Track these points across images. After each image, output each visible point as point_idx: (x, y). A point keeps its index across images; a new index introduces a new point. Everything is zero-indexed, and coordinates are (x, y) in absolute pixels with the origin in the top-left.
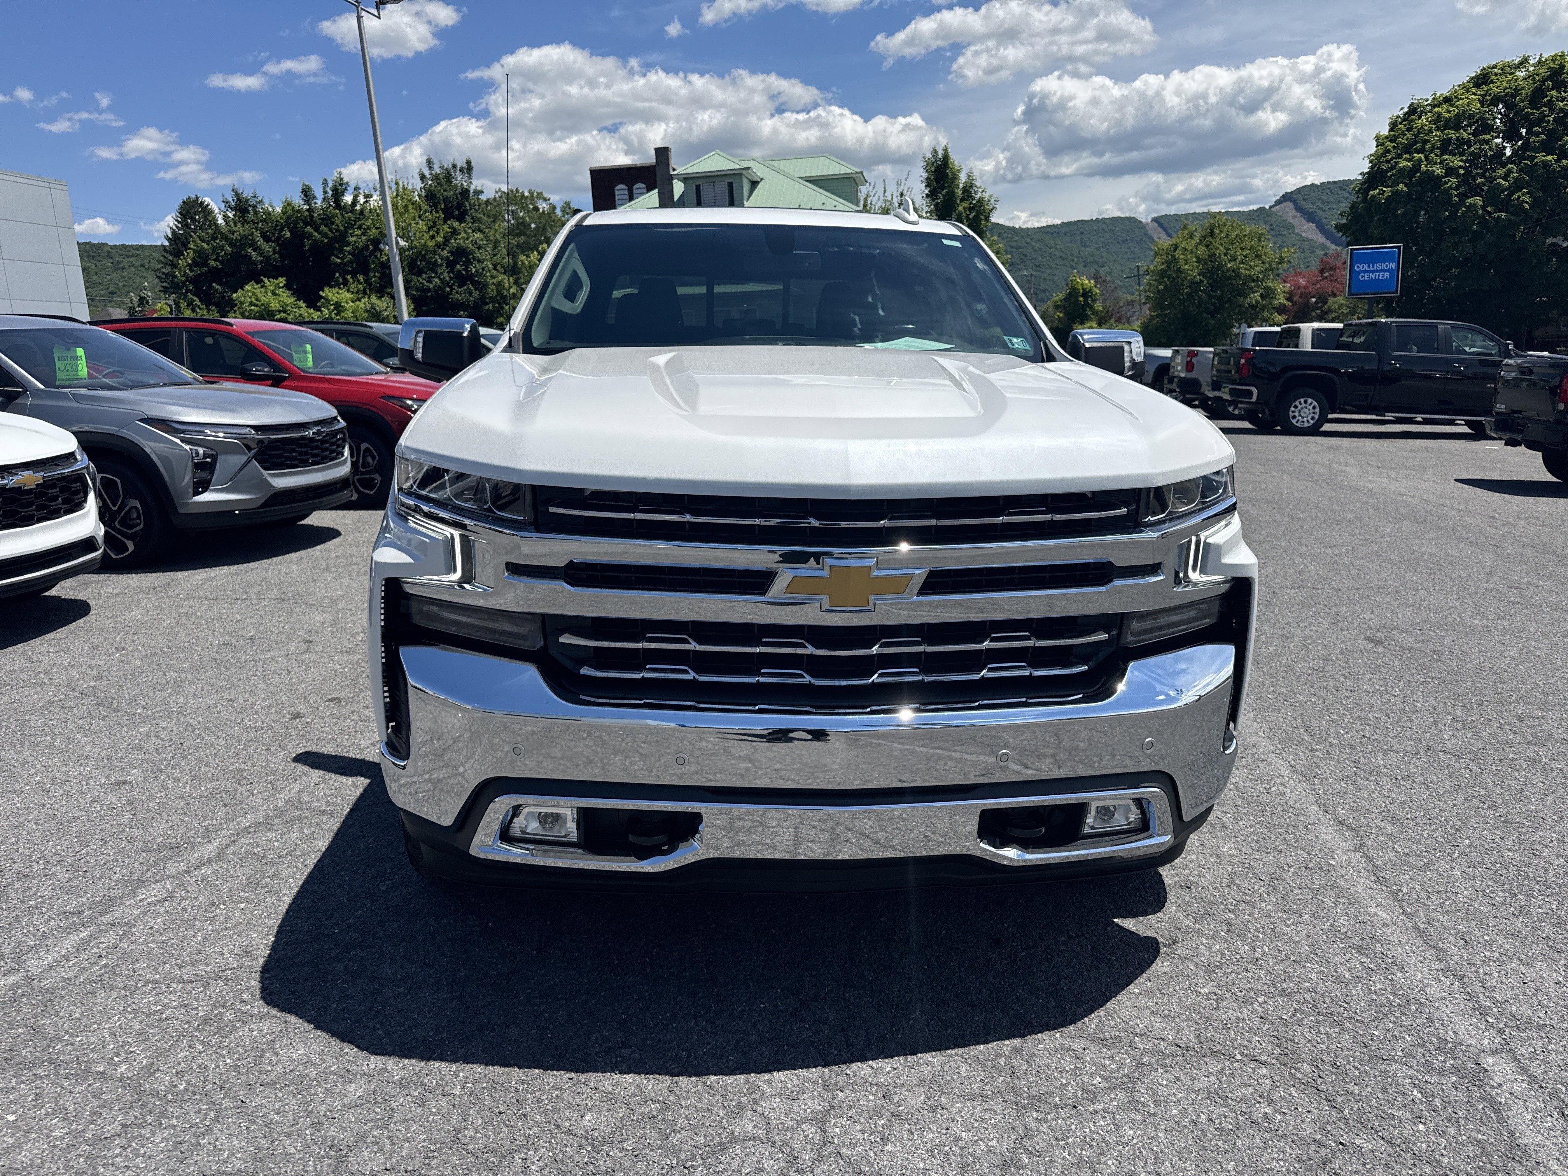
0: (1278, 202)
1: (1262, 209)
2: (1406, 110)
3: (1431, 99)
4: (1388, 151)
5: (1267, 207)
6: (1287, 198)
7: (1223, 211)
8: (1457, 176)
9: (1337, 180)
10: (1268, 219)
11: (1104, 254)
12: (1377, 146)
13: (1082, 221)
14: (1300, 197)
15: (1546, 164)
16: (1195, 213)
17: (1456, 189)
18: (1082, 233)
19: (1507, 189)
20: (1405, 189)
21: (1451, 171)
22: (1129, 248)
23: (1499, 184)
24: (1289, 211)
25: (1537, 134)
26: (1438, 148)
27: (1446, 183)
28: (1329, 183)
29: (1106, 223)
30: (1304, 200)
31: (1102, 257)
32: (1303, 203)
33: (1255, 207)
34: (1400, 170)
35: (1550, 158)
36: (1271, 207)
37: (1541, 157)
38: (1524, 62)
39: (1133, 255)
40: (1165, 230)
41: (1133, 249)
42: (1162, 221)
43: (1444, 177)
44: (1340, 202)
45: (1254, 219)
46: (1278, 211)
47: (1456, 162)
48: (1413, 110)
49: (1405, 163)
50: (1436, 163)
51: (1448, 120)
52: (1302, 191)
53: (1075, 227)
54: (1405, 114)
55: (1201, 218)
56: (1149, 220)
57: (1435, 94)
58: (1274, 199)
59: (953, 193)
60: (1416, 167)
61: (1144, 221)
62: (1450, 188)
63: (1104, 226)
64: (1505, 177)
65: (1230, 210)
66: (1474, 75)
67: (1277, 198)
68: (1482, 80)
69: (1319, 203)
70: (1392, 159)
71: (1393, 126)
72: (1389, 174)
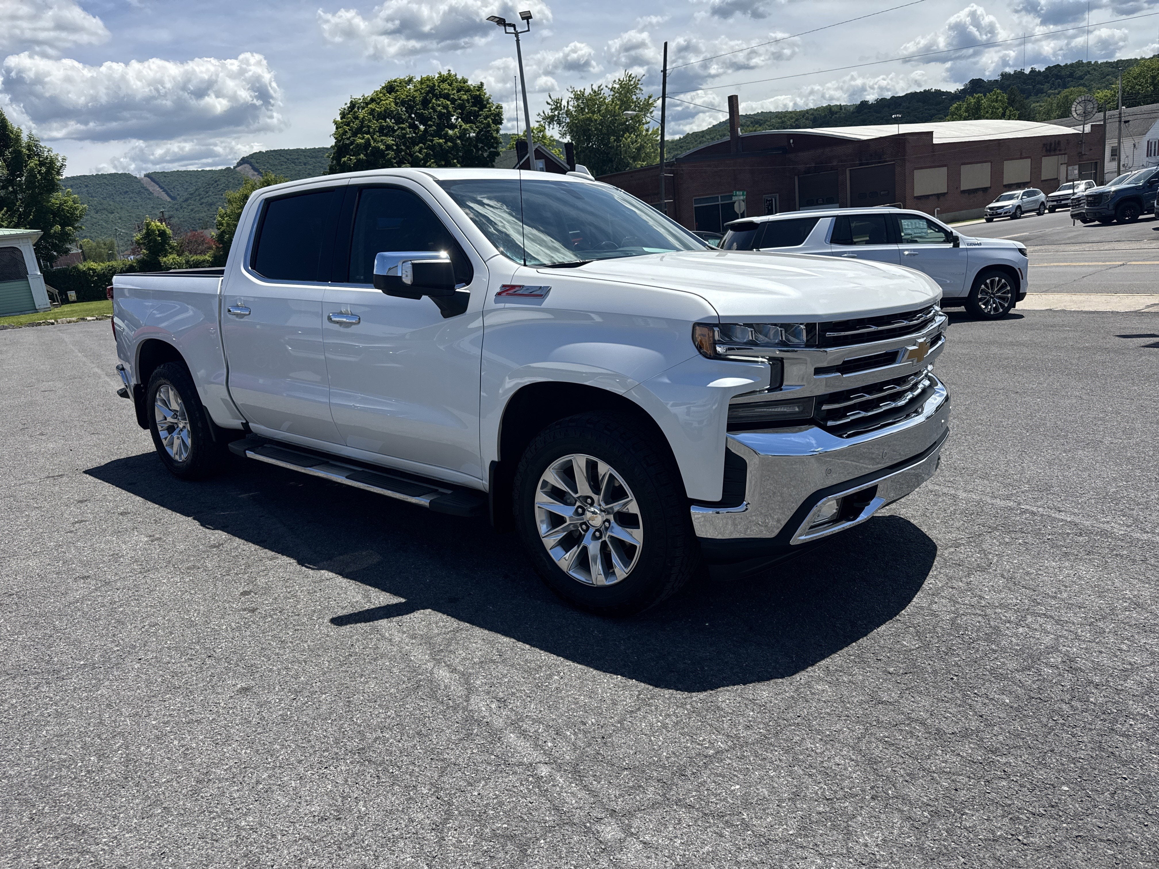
0: (239, 164)
1: (228, 169)
2: (349, 105)
3: (362, 98)
4: (346, 132)
5: (232, 167)
6: (244, 161)
7: (200, 170)
8: (393, 150)
9: (276, 149)
10: (235, 176)
11: (111, 203)
12: (337, 128)
13: (84, 176)
14: (253, 160)
15: (439, 144)
16: (178, 171)
17: (394, 159)
18: (87, 186)
19: (422, 159)
20: (364, 158)
21: (389, 147)
22: (131, 198)
23: (417, 156)
24: (247, 170)
25: (431, 126)
26: (377, 132)
27: (388, 154)
28: (271, 151)
29: (106, 178)
30: (257, 163)
31: (110, 205)
32: (257, 165)
33: (224, 167)
34: (357, 145)
35: (441, 141)
36: (235, 168)
37: (436, 140)
38: (410, 81)
39: (136, 204)
40: (158, 184)
41: (135, 199)
42: (153, 176)
43: (386, 151)
44: (282, 165)
45: (224, 176)
46: (241, 170)
47: (390, 141)
48: (353, 105)
49: (361, 141)
50: (378, 142)
51: (379, 114)
52: (252, 156)
53: (78, 182)
54: (349, 108)
55: (184, 175)
56: (143, 176)
57: (363, 96)
58: (235, 162)
59: (20, 152)
60: (368, 143)
61: (138, 176)
62: (391, 158)
63: (105, 181)
64: (420, 152)
65: (205, 169)
66: (384, 85)
67: (238, 161)
68: (390, 88)
69: (268, 165)
70: (350, 137)
71: (343, 115)
72: (351, 147)
